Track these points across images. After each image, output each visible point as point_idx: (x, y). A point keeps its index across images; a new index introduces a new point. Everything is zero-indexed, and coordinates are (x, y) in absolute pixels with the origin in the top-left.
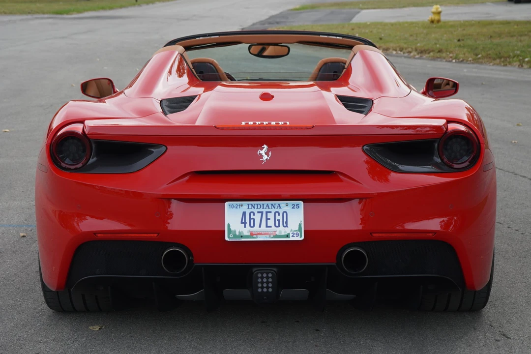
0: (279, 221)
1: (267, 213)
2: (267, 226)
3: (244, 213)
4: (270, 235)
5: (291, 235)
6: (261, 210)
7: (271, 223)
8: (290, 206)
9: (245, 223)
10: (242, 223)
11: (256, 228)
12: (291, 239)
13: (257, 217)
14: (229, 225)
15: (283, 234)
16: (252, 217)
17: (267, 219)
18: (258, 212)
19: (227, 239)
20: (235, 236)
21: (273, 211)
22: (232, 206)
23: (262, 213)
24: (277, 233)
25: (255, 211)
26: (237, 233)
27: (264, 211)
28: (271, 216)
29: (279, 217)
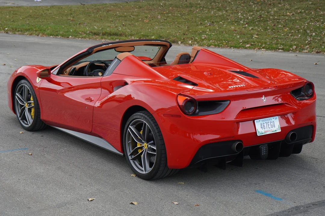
0: (272, 125)
1: (268, 122)
2: (269, 128)
3: (261, 124)
4: (271, 131)
5: (277, 130)
6: (266, 122)
7: (270, 126)
8: (274, 119)
9: (262, 128)
10: (261, 128)
11: (266, 129)
12: (277, 132)
13: (265, 125)
14: (257, 129)
15: (274, 130)
16: (264, 125)
17: (269, 125)
18: (265, 123)
19: (258, 135)
20: (260, 134)
21: (270, 121)
22: (257, 122)
23: (266, 123)
24: (273, 130)
25: (264, 122)
26: (261, 132)
27: (267, 122)
28: (269, 123)
29: (272, 124)
